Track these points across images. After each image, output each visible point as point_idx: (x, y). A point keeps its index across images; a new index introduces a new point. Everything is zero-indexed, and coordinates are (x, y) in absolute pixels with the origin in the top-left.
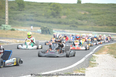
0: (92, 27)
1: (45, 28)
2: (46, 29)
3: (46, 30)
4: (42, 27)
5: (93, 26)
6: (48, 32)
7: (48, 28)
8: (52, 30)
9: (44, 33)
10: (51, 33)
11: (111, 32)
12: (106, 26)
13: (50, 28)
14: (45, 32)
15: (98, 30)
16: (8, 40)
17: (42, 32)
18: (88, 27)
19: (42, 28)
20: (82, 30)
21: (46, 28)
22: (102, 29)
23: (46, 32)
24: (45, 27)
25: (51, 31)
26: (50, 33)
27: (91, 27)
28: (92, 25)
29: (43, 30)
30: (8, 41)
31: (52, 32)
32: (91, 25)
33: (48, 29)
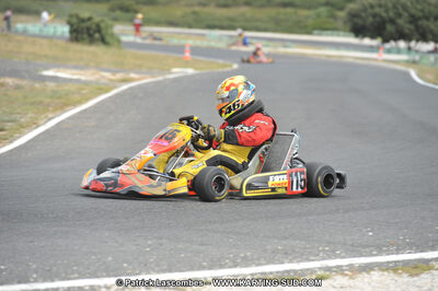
0: (194, 13)
1: (83, 21)
2: (88, 24)
3: (88, 29)
4: (71, 16)
5: (197, 9)
6: (97, 35)
7: (97, 19)
8: (112, 26)
9: (83, 39)
10: (108, 39)
11: (265, 30)
12: (244, 9)
13: (102, 21)
14: (85, 36)
15: (217, 23)
16: (69, 71)
17: (74, 35)
18: (178, 12)
19: (74, 20)
20: (158, 23)
21: (90, 19)
22: (232, 19)
23: (91, 36)
24: (85, 15)
25: (110, 31)
26: (103, 41)
27: (188, 10)
28: (192, 5)
29: (75, 27)
30: (83, 78)
31: (112, 35)
32: (187, 5)
33: (98, 26)
